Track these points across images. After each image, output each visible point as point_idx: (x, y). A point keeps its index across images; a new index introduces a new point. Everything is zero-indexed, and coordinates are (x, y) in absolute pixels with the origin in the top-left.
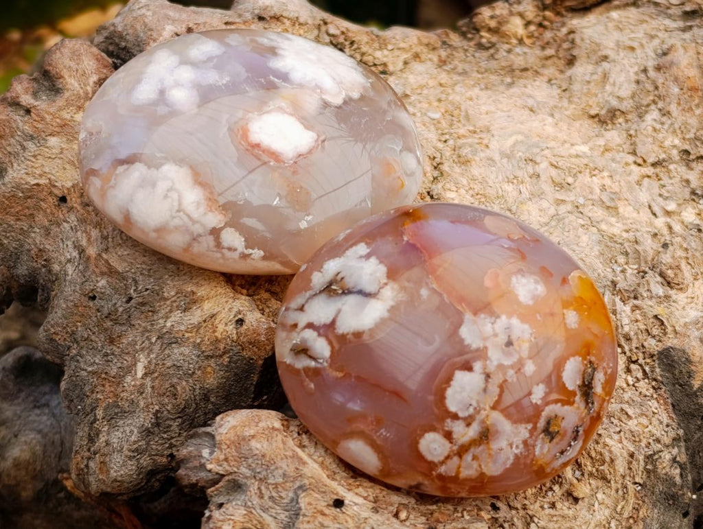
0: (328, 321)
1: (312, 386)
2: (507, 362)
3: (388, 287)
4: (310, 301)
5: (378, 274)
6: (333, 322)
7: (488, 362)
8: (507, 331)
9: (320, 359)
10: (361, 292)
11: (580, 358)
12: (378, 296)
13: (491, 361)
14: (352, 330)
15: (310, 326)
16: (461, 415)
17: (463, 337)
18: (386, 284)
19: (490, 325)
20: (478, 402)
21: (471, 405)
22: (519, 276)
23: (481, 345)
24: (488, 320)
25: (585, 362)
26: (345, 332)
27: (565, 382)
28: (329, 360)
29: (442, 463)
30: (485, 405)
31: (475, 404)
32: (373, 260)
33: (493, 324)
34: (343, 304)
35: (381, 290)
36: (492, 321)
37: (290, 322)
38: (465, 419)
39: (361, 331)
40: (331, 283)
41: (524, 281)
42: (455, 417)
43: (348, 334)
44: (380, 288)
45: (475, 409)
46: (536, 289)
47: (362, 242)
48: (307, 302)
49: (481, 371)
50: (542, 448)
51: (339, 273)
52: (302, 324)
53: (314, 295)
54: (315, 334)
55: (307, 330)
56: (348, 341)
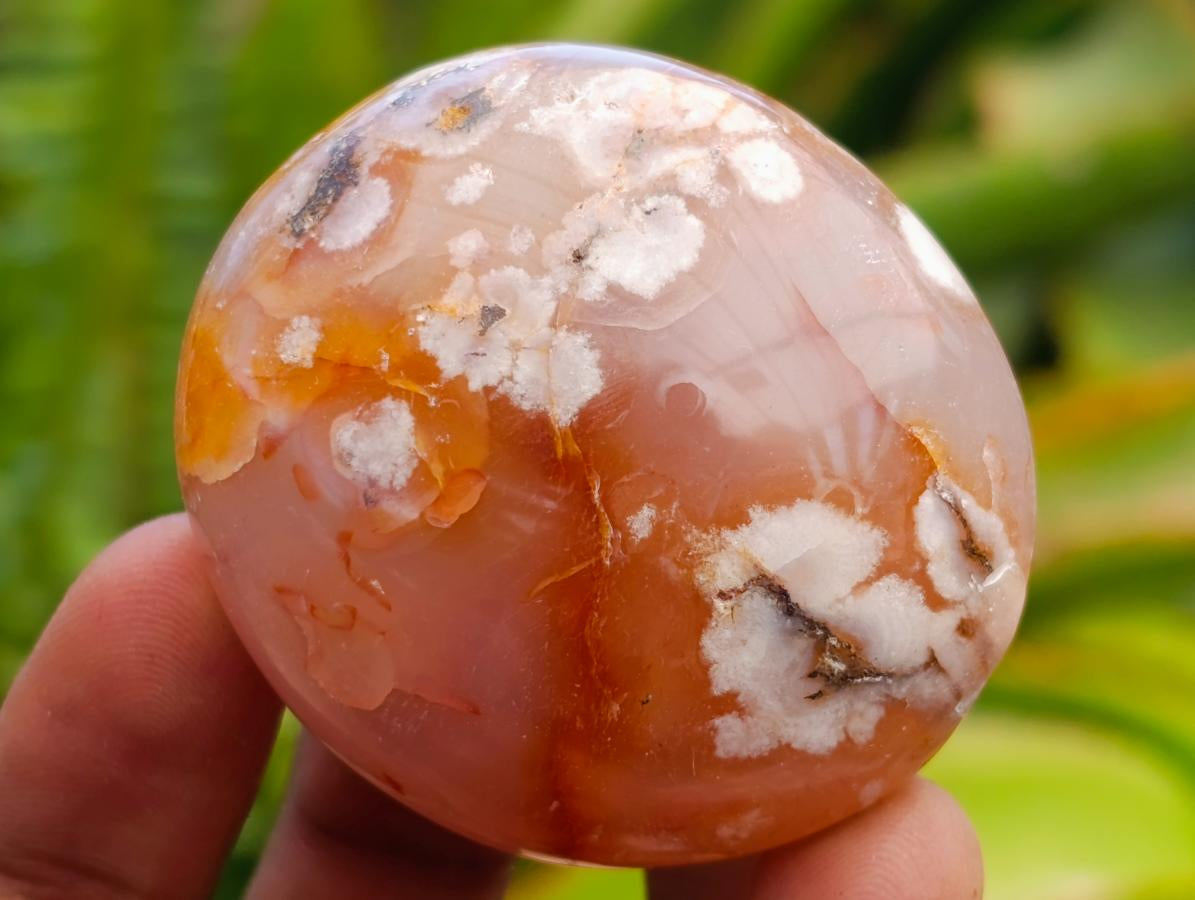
0: (891, 580)
1: (987, 454)
2: (516, 274)
3: (721, 585)
4: (907, 668)
5: (728, 634)
6: (883, 570)
7: (564, 289)
8: (481, 350)
9: (945, 501)
10: (789, 607)
11: (322, 244)
12: (754, 575)
13: (555, 289)
14: (851, 520)
15: (935, 601)
16: (680, 204)
17: (597, 372)
18: (722, 595)
19: (518, 377)
20: (628, 211)
21: (648, 213)
22: (384, 483)
23: (562, 334)
24: (518, 390)
25: (313, 235)
26: (865, 527)
27: (387, 196)
28: (929, 483)
29: (761, 135)
30: (611, 201)
31: (637, 213)
32: (721, 684)
33: (511, 378)
34: (839, 601)
35: (741, 587)
36: (507, 384)
37: (968, 647)
38: (676, 192)
39: (831, 506)
40: (843, 682)
41: (377, 469)
42: (694, 204)
43: (864, 518)
44: (740, 592)
45: (640, 202)
46: (356, 438)
47: (719, 761)
48: (915, 671)
49: (589, 277)
50: (510, 82)
51: (813, 697)
52: (948, 620)
53: (890, 675)
54: (933, 570)
55: (946, 595)
56: (871, 500)
